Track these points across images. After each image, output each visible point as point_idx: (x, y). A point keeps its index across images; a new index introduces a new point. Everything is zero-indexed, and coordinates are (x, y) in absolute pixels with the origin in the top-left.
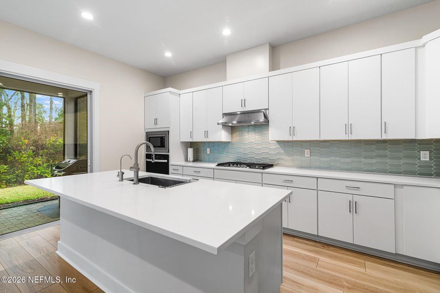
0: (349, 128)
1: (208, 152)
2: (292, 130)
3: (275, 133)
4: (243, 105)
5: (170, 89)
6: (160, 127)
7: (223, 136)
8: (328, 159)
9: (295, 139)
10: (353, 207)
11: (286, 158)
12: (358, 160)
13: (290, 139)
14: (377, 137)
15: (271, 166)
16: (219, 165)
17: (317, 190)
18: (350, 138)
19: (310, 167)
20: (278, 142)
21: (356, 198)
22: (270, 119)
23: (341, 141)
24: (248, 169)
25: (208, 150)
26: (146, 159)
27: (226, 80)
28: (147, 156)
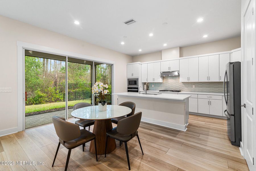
0: (208, 78)
1: (153, 87)
2: (189, 79)
3: (182, 80)
4: (169, 69)
5: (139, 62)
6: (134, 77)
7: (160, 80)
8: (202, 89)
9: (189, 81)
10: (210, 103)
11: (186, 88)
12: (212, 88)
13: (188, 81)
14: (218, 81)
15: (180, 91)
16: (160, 91)
17: (198, 98)
18: (209, 81)
19: (195, 92)
20: (183, 82)
21: (210, 100)
22: (180, 74)
23: (206, 82)
24: (172, 92)
25: (153, 85)
26: (128, 89)
27: (161, 59)
28: (128, 88)
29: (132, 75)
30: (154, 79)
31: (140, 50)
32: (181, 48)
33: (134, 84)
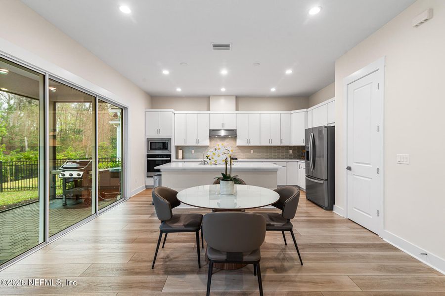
0: (271, 141)
1: (193, 153)
2: (249, 141)
4: (223, 126)
5: (173, 110)
6: (163, 135)
8: (261, 154)
9: (249, 145)
13: (247, 145)
15: (236, 159)
22: (238, 135)
26: (147, 158)
27: (209, 110)
28: (148, 156)
29: (159, 131)
30: (198, 141)
31: (179, 90)
32: (238, 98)
33: (162, 148)
